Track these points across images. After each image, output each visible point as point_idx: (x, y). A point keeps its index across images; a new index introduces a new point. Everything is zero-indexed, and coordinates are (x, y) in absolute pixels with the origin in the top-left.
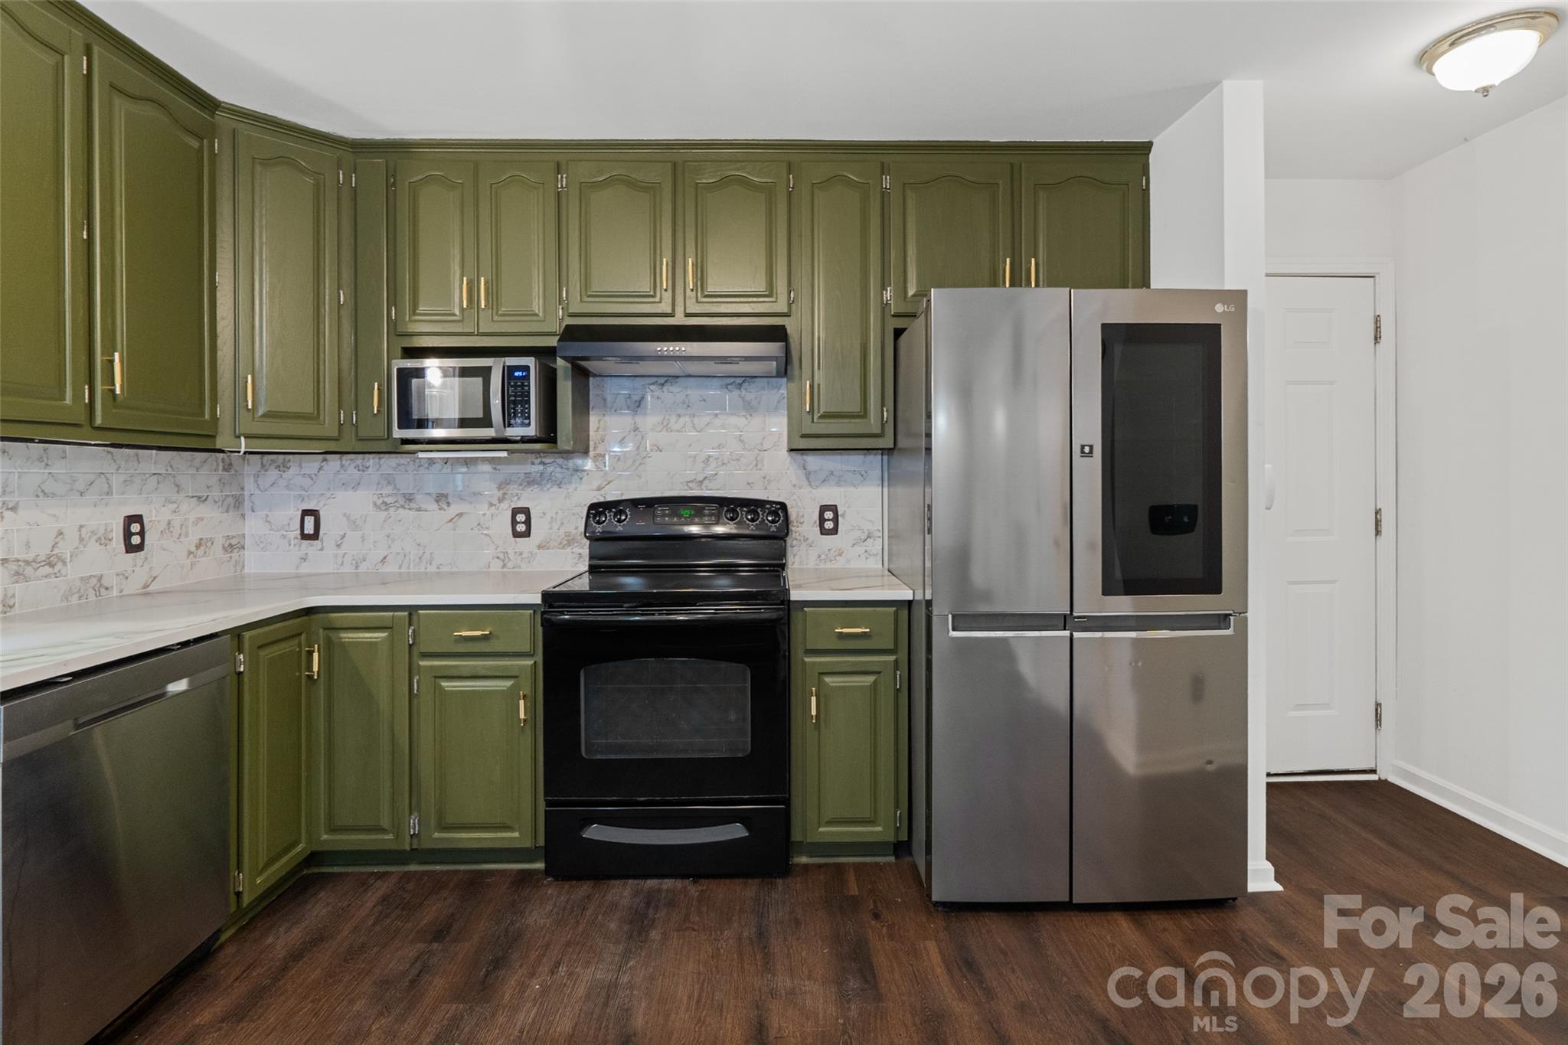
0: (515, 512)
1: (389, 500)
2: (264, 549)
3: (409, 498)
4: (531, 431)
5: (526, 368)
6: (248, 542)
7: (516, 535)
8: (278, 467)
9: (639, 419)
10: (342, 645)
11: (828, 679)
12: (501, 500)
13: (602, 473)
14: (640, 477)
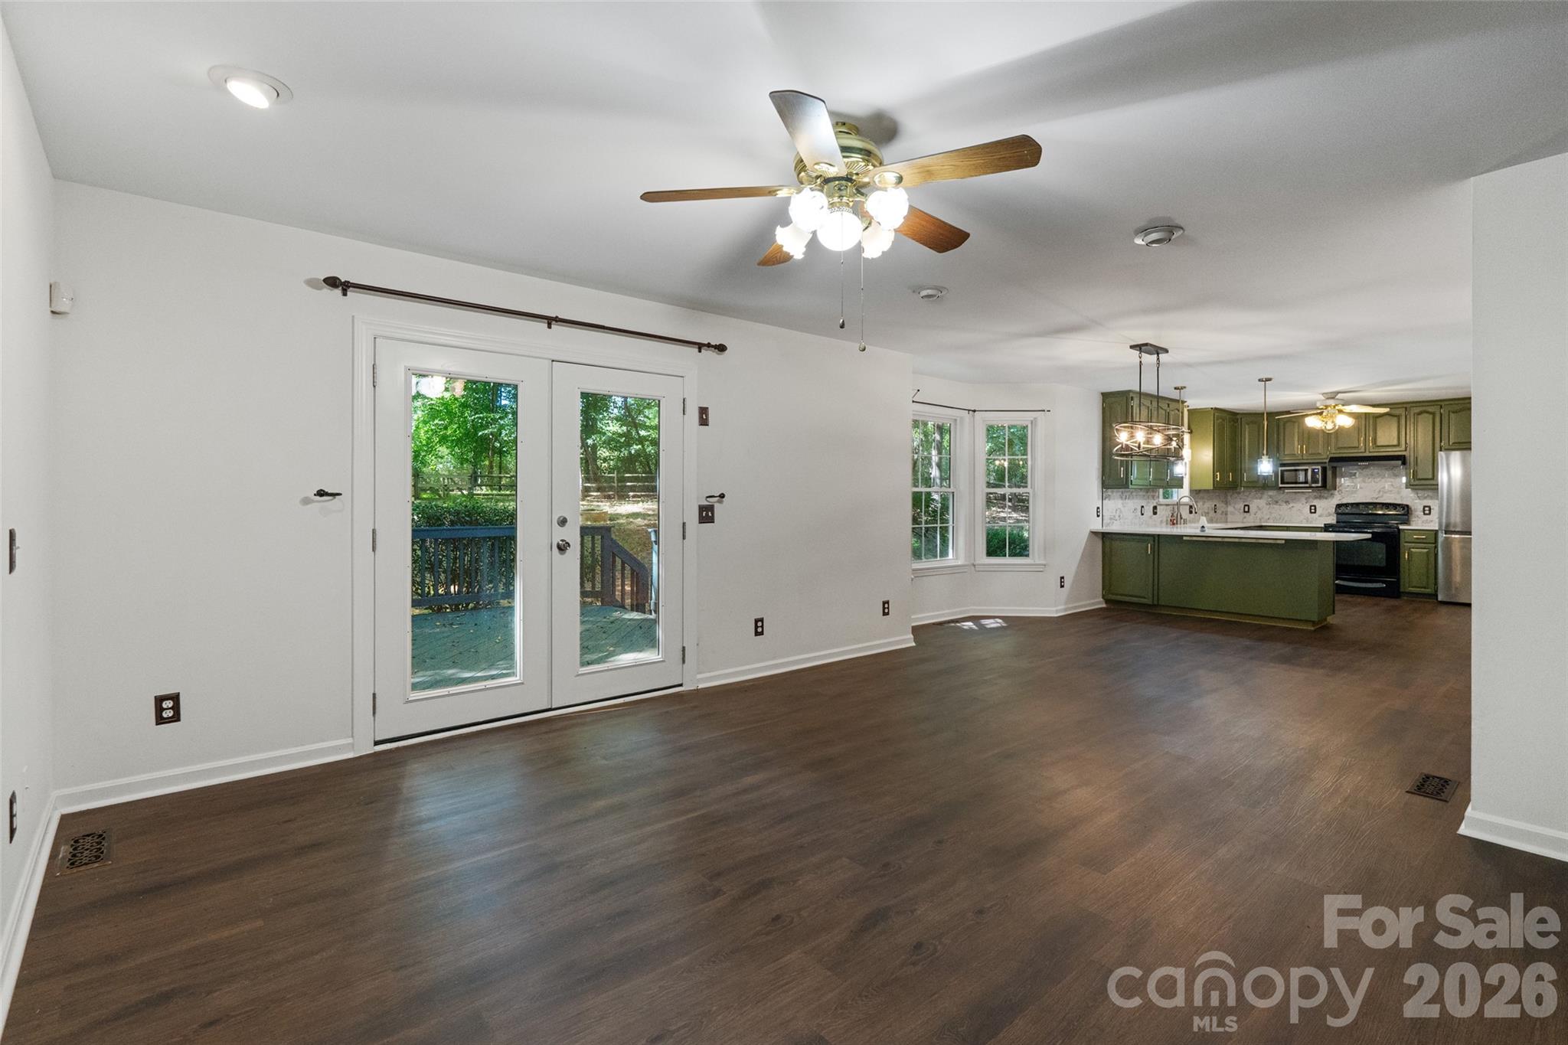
0: (1311, 506)
1: (1270, 502)
2: (1233, 515)
3: (1277, 502)
4: (1320, 485)
5: (1319, 469)
6: (1229, 513)
7: (1311, 512)
8: (1237, 494)
9: (1353, 479)
11: (1412, 550)
12: (1307, 503)
13: (1341, 496)
14: (1355, 496)
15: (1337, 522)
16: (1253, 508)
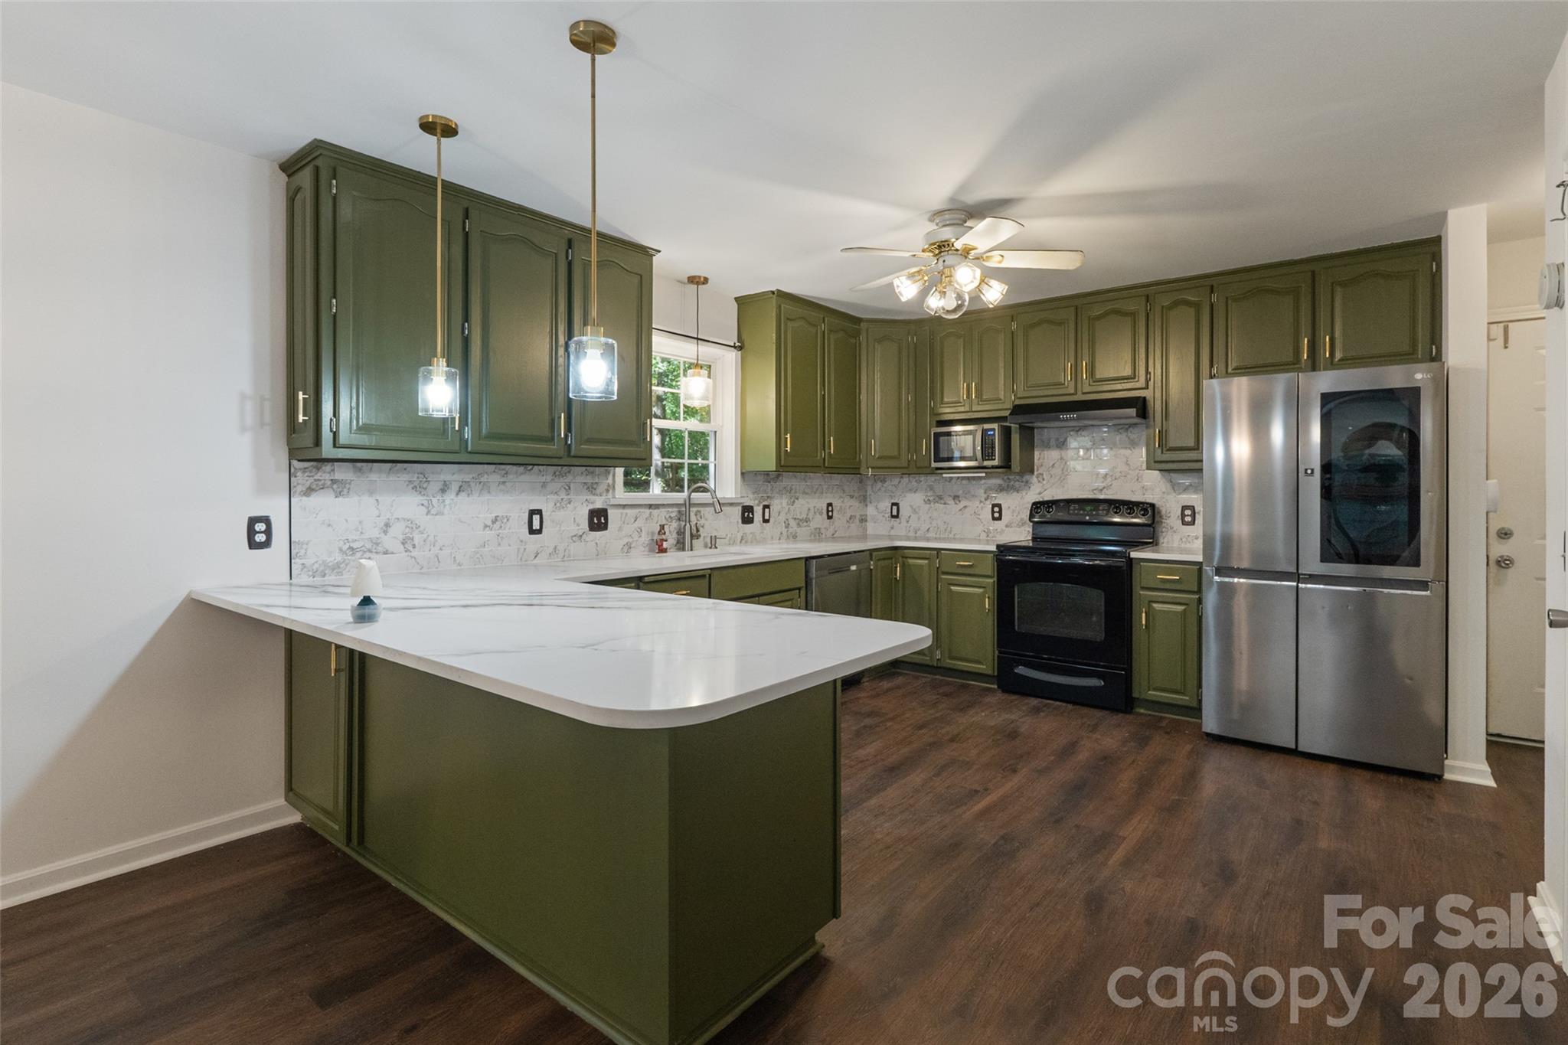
0: (994, 506)
1: (931, 499)
2: (875, 522)
3: (940, 498)
4: (996, 463)
5: (994, 430)
6: (869, 518)
7: (994, 519)
8: (881, 481)
9: (1063, 453)
10: (909, 565)
11: (1155, 605)
12: (986, 500)
13: (1041, 485)
14: (1063, 487)
15: (1034, 539)
16: (904, 512)
